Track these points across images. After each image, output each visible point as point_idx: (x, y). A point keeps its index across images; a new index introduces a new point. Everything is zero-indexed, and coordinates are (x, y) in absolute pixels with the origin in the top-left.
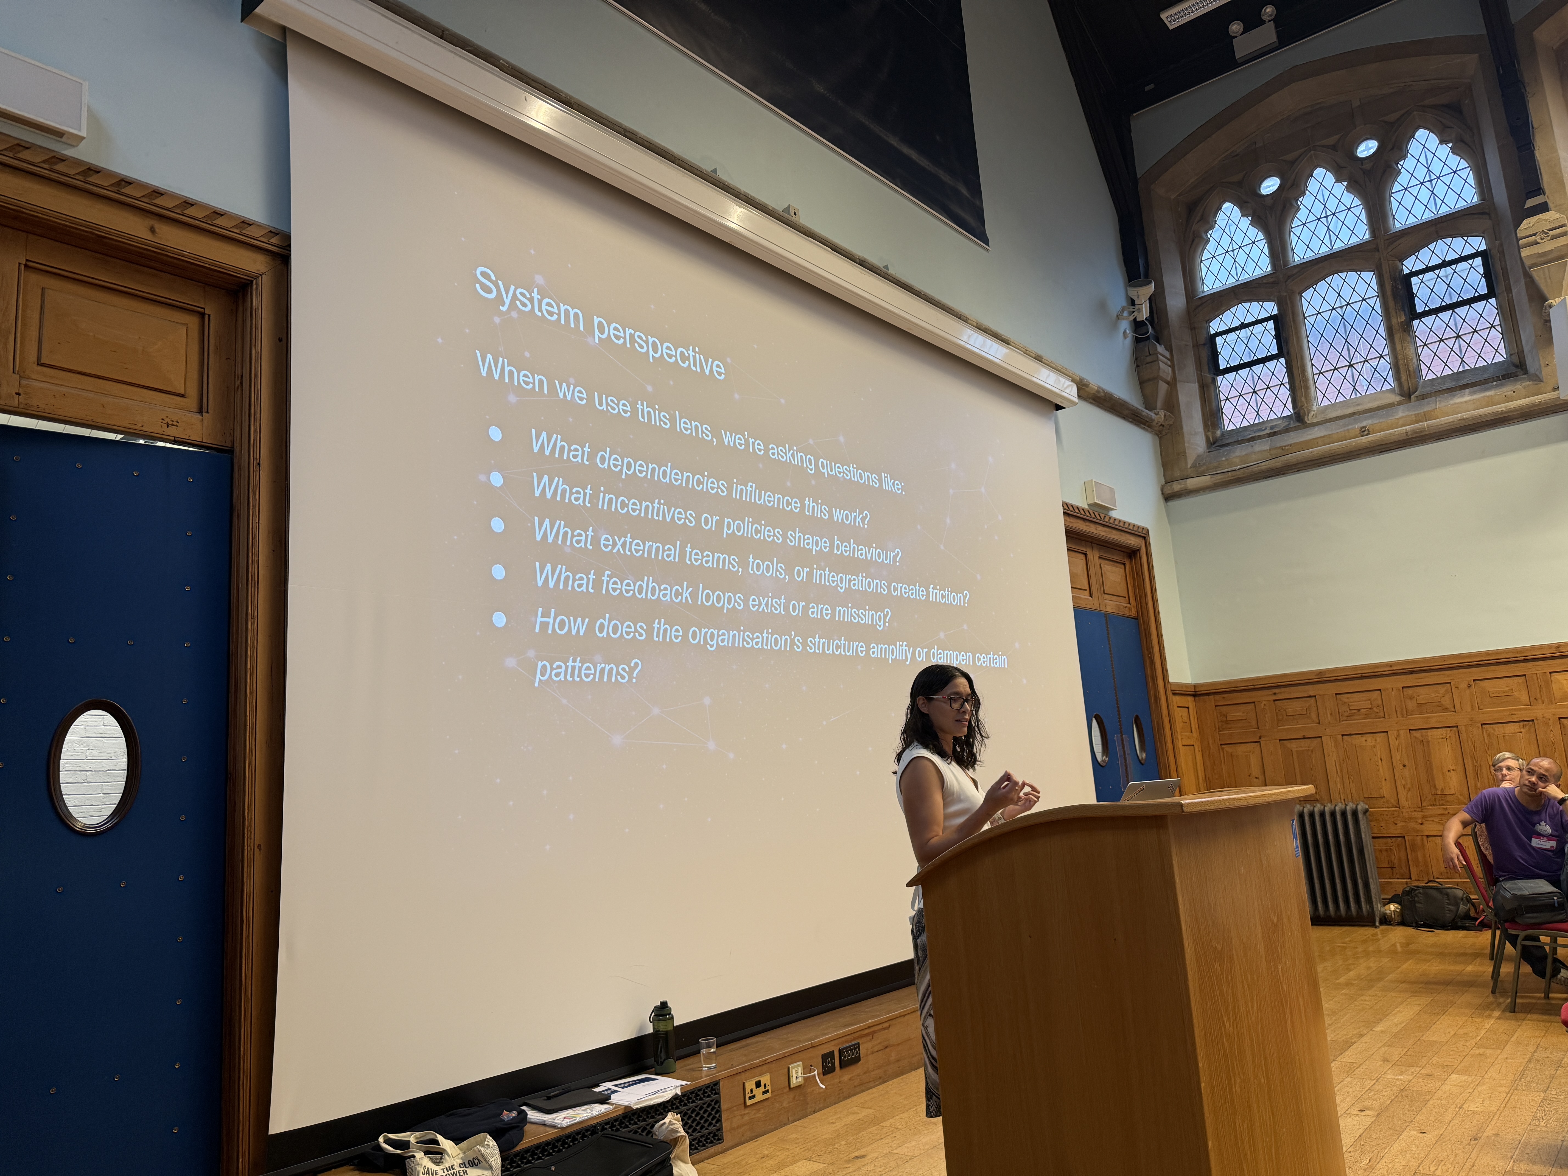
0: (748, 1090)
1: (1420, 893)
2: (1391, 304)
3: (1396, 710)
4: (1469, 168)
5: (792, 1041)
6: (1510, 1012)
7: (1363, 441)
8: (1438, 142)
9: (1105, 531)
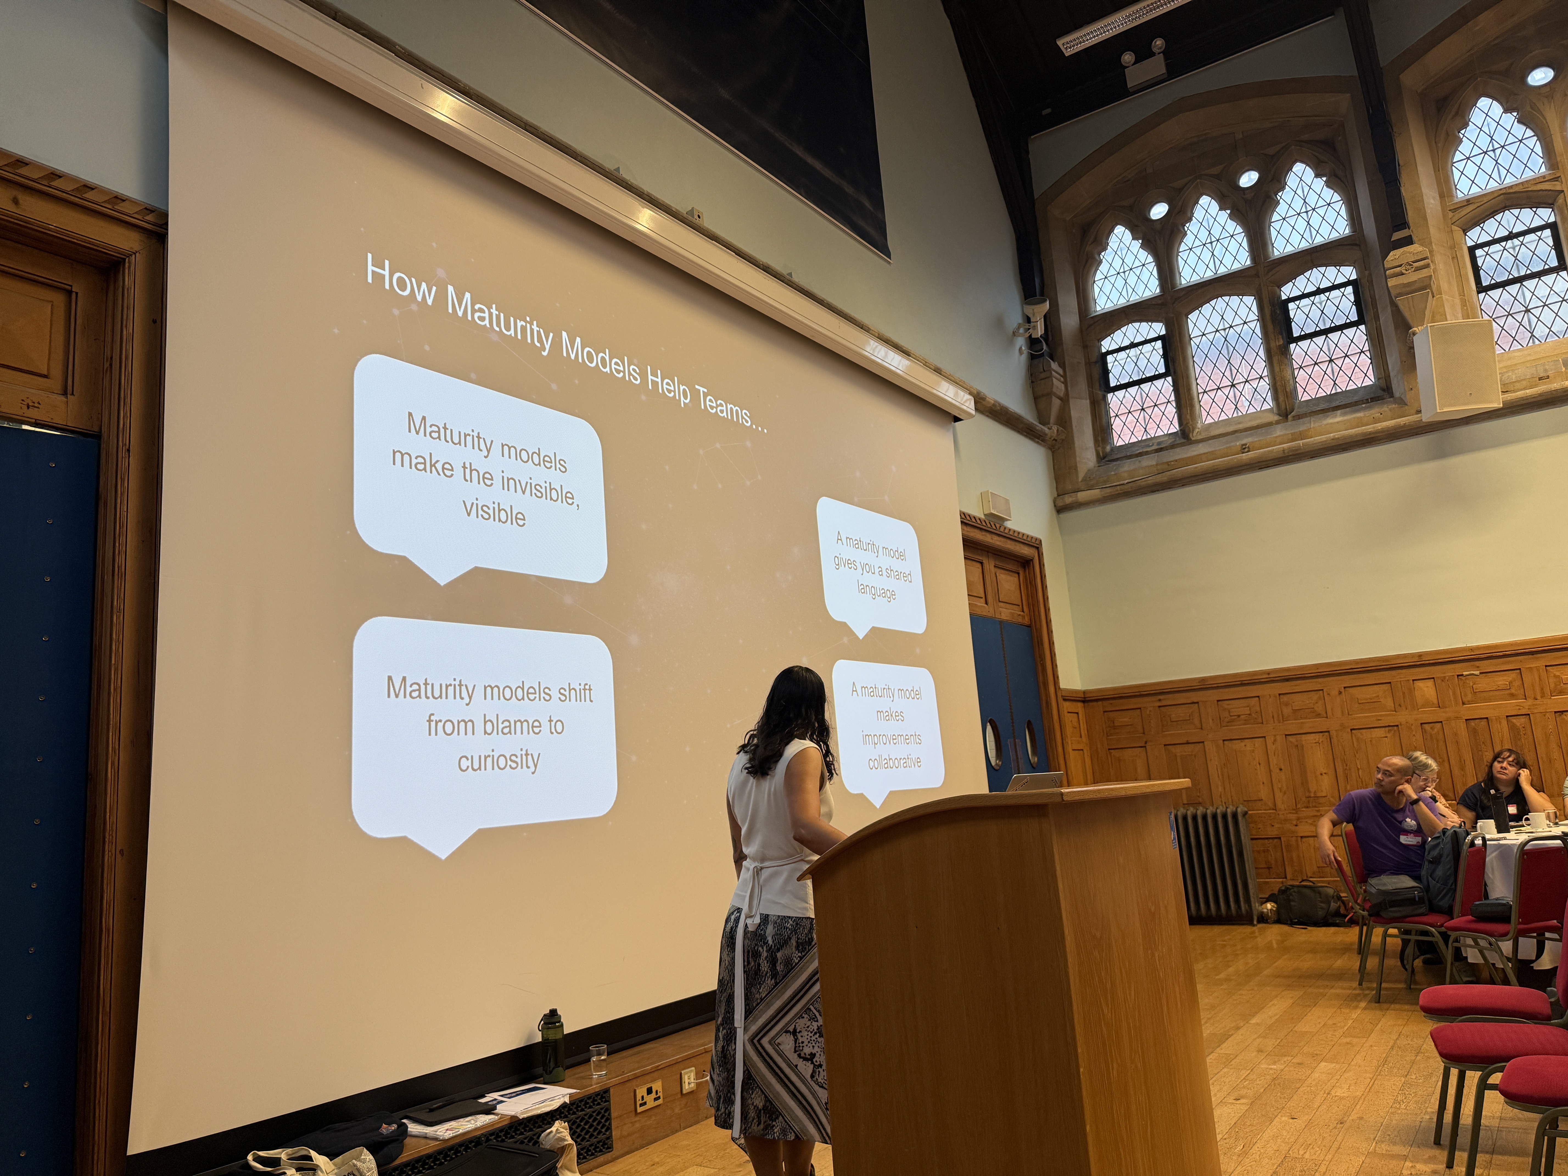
0: (639, 1097)
1: (1295, 892)
2: (1270, 327)
3: (1273, 717)
4: (1342, 202)
5: (685, 1046)
6: (1376, 1003)
7: (1244, 458)
8: (1314, 176)
9: (1000, 541)
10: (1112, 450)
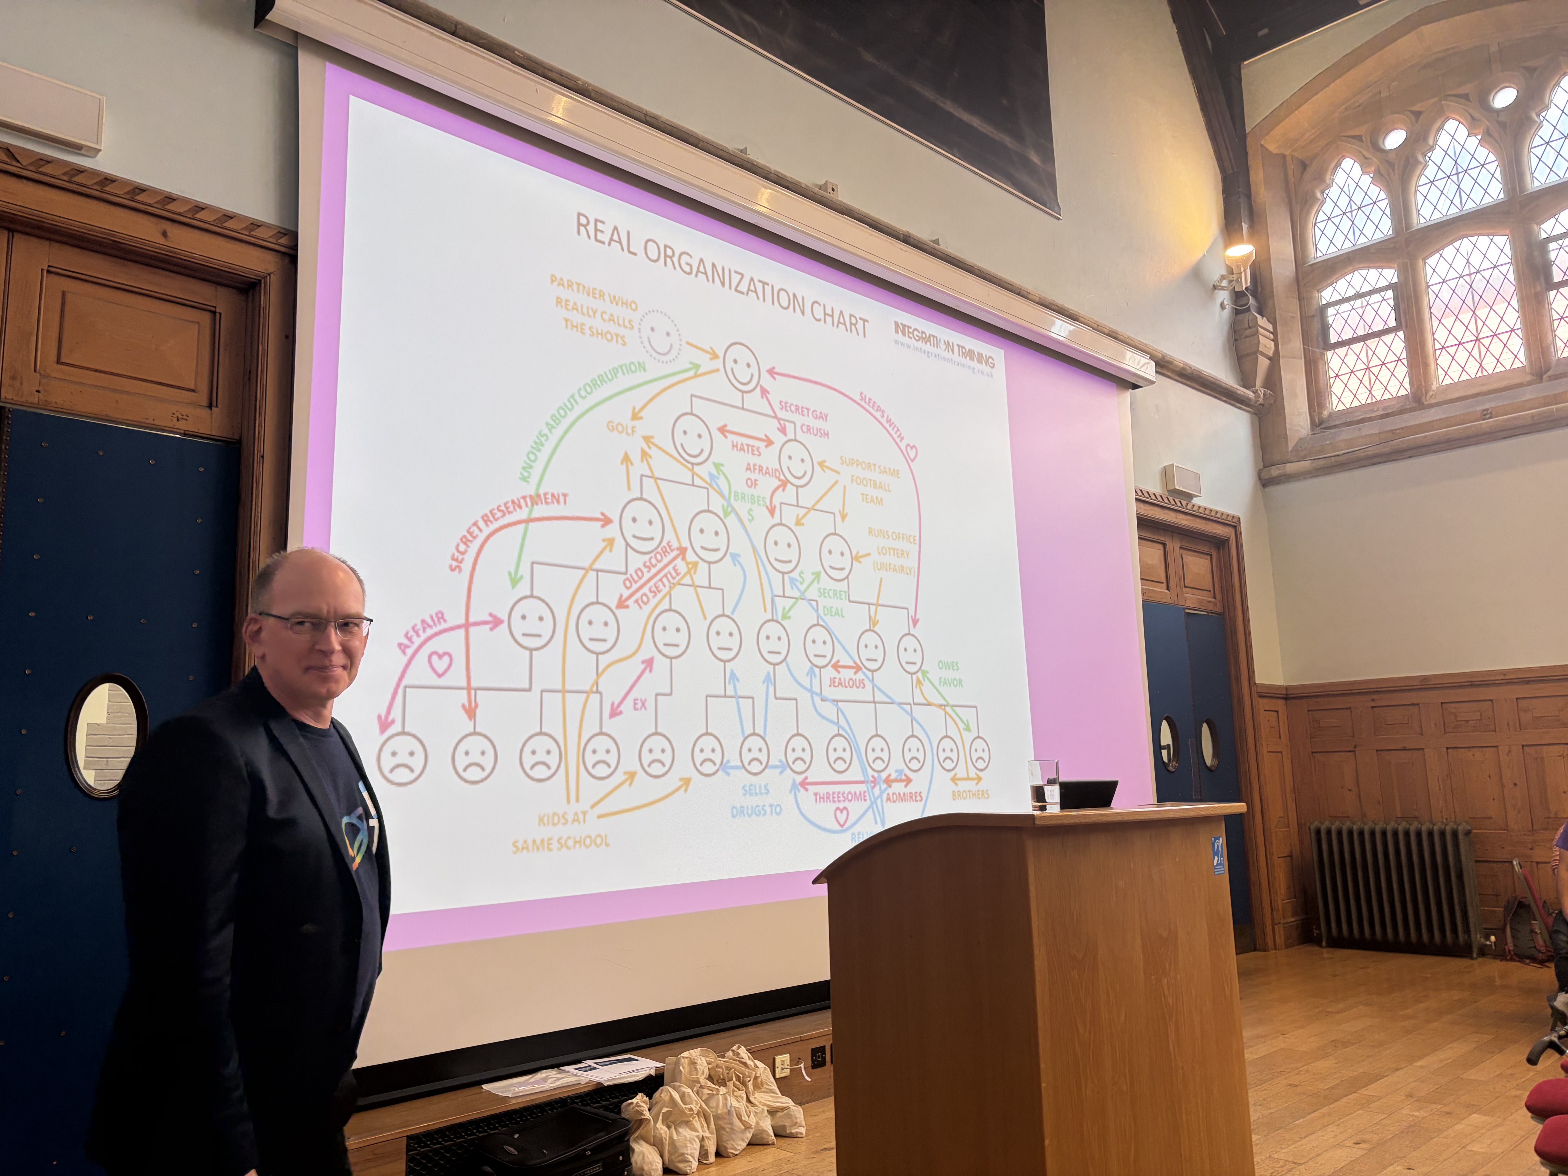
2: (1525, 271)
3: (1508, 724)
7: (1483, 425)
9: (1187, 520)
10: (1330, 415)
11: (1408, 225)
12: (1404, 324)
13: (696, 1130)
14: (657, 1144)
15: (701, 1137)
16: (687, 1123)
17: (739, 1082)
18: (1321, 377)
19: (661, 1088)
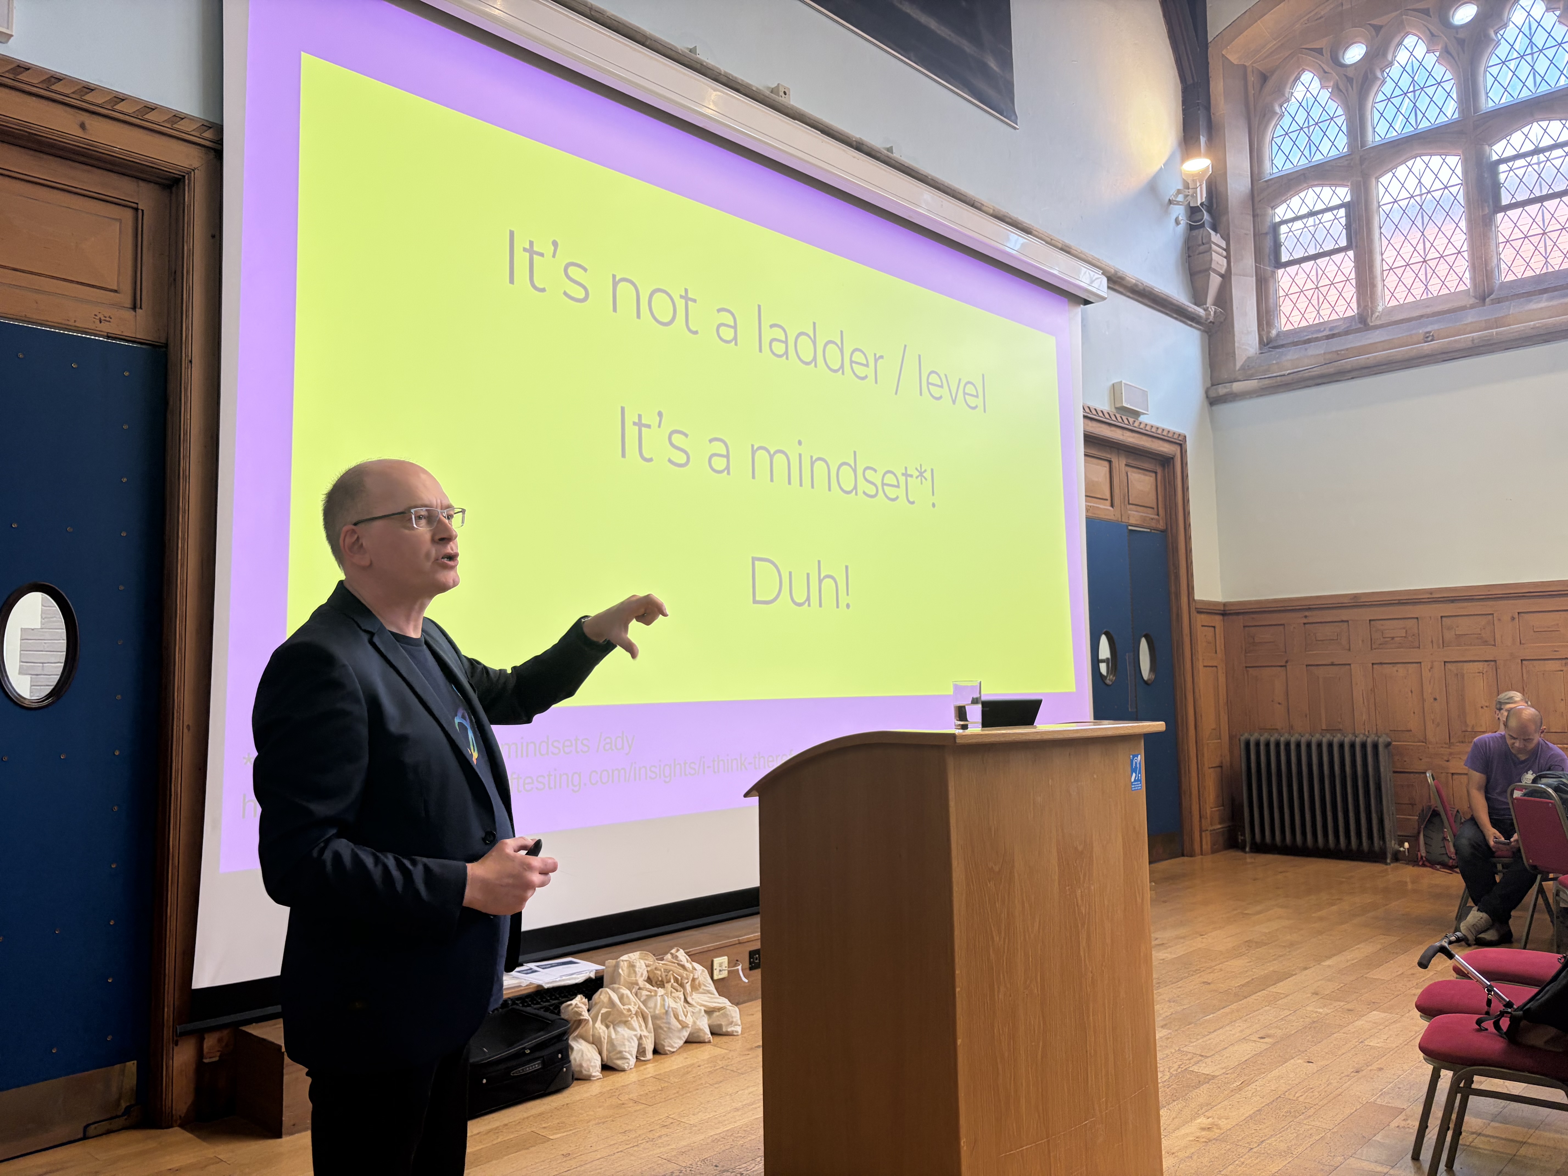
2: (1475, 192)
3: (1432, 641)
5: (723, 936)
7: (1425, 348)
8: (1545, 9)
9: (1133, 437)
10: (1278, 335)
11: (1363, 143)
12: (1354, 244)
13: (634, 1030)
14: (596, 1042)
15: (639, 1035)
16: (626, 1023)
17: (677, 983)
18: (1271, 296)
19: (600, 990)
